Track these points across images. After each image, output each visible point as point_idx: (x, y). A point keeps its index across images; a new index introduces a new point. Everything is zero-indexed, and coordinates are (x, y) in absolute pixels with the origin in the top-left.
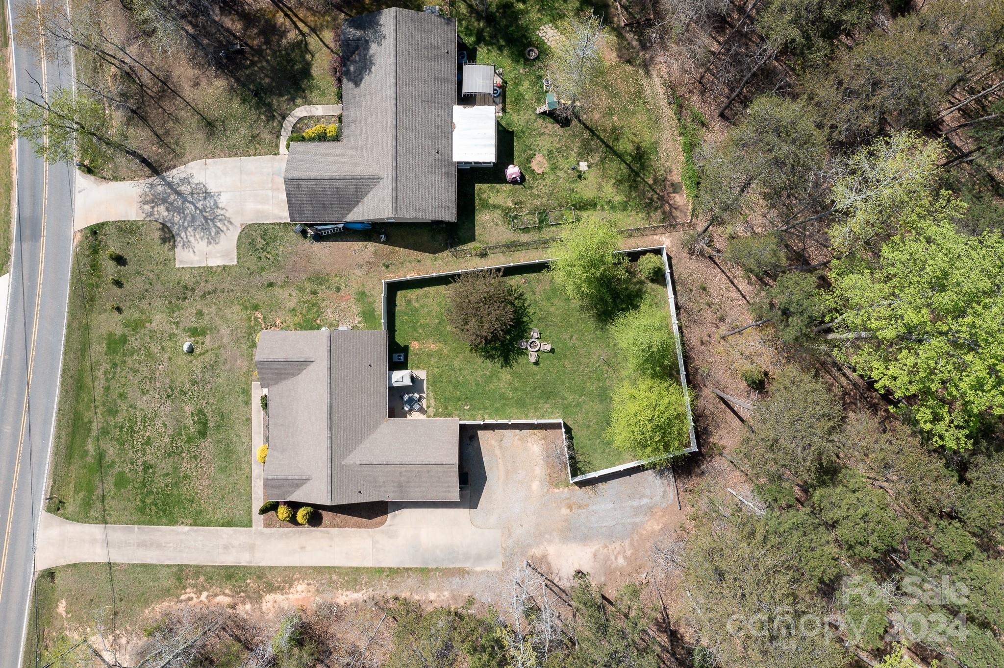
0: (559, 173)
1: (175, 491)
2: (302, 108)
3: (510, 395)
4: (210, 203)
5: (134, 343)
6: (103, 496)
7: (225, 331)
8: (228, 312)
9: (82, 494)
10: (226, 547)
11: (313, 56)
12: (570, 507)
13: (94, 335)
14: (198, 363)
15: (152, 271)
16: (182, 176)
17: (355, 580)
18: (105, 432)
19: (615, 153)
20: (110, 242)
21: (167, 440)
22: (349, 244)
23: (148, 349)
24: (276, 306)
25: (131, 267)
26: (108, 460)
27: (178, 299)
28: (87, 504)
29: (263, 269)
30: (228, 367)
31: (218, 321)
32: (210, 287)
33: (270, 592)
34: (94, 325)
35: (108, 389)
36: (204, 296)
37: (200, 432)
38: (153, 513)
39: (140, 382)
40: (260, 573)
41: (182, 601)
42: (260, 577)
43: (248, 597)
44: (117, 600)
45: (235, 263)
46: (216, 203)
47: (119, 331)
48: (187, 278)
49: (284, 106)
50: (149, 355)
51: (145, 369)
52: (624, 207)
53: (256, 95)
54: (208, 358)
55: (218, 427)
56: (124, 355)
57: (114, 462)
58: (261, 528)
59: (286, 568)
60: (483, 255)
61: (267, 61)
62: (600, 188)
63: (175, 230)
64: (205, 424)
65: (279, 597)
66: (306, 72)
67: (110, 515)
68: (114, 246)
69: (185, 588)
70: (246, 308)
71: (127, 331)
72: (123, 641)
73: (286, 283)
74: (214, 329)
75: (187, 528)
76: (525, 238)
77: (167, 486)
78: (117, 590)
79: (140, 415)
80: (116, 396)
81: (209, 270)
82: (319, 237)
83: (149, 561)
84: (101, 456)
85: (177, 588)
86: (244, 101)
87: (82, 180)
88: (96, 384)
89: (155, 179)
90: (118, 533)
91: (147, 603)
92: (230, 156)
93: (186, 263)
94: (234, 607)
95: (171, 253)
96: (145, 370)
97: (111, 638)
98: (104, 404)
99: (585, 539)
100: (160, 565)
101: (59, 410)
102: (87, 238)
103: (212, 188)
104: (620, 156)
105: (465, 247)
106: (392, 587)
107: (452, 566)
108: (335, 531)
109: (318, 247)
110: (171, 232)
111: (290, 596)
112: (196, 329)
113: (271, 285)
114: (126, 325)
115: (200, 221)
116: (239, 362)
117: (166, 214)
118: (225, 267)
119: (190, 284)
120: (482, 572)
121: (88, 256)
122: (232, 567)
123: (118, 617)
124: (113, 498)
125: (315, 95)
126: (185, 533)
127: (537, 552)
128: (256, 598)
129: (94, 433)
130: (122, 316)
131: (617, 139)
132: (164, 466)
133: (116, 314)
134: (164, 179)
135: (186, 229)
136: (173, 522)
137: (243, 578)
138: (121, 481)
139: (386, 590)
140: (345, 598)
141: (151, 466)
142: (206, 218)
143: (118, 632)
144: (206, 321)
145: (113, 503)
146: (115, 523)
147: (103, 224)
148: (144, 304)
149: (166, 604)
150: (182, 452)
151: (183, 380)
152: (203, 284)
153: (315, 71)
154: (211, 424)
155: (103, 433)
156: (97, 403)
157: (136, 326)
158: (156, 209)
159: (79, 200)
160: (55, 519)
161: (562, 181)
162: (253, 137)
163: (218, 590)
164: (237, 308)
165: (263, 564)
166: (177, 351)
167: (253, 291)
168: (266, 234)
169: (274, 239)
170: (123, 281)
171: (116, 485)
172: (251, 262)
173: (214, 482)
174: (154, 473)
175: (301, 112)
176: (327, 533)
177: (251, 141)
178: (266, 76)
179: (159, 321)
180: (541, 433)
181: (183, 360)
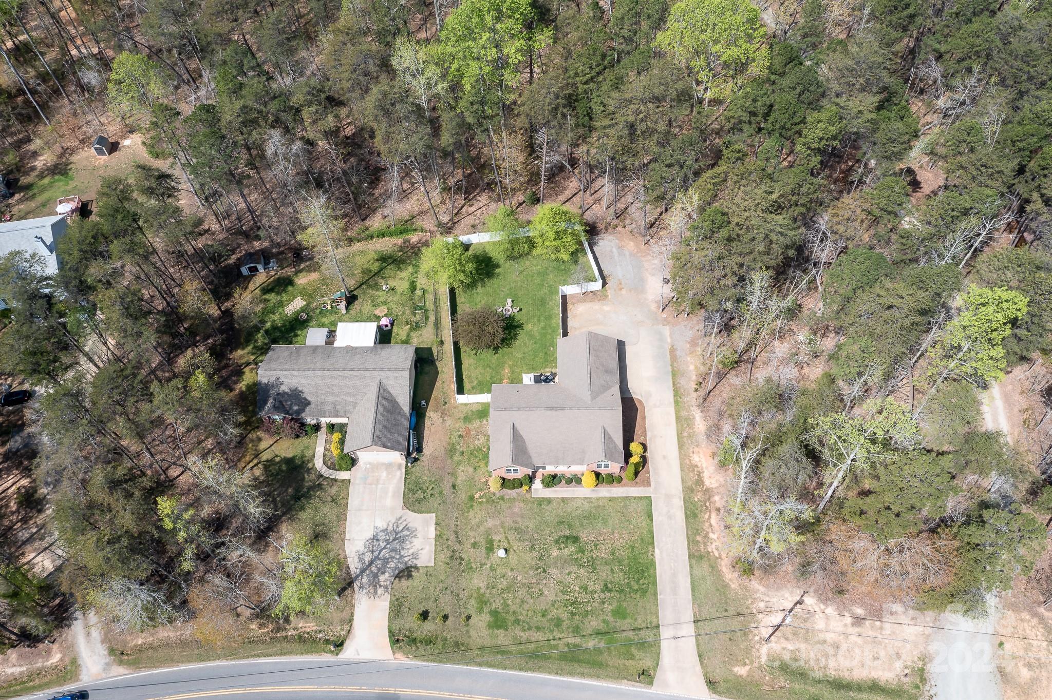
0: (389, 300)
1: (626, 562)
2: (316, 462)
3: (543, 324)
4: (382, 536)
5: (497, 604)
6: (634, 630)
7: (490, 523)
8: (474, 522)
9: (633, 650)
10: (670, 518)
11: (277, 456)
12: (621, 289)
13: (488, 642)
14: (516, 545)
15: (435, 587)
16: (357, 560)
17: (686, 419)
18: (576, 630)
19: (380, 271)
20: (407, 626)
21: (582, 571)
22: (426, 428)
23: (503, 591)
24: (471, 482)
25: (430, 606)
26: (602, 627)
27: (461, 564)
28: (642, 645)
29: (441, 493)
30: (519, 519)
31: (482, 529)
32: (453, 537)
33: (703, 482)
34: (480, 642)
35: (538, 628)
36: (460, 542)
37: (574, 542)
38: (646, 582)
39: (532, 597)
40: (688, 491)
41: (720, 554)
42: (692, 491)
43: (709, 499)
44: (726, 614)
45: (434, 515)
46: (383, 531)
47: (486, 618)
48: (444, 556)
49: (313, 476)
50: (508, 589)
51: (520, 593)
52: (416, 266)
53: (299, 499)
54: (511, 537)
55: (570, 526)
56: (508, 612)
57: (604, 621)
58: (651, 489)
59: (682, 470)
60: (442, 343)
61: (274, 490)
62: (402, 279)
63: (401, 566)
64: (567, 538)
65: (706, 475)
66: (289, 461)
67: (651, 623)
68: (411, 622)
69: (708, 553)
70: (472, 506)
71: (486, 610)
72: (762, 605)
73: (454, 474)
74: (488, 532)
75: (656, 550)
76: (432, 319)
77: (622, 570)
78: (718, 615)
79: (562, 597)
80: (544, 619)
81: (438, 537)
82: (419, 449)
83: (689, 585)
84: (598, 633)
85: (709, 560)
86: (302, 508)
87: (349, 653)
88: (533, 639)
89: (356, 585)
90: (666, 615)
91: (726, 586)
92: (345, 520)
93: (430, 557)
94: (718, 510)
95: (421, 570)
96: (522, 593)
97: (760, 616)
98: (552, 631)
99: (642, 280)
100: (691, 575)
101: (557, 673)
102: (400, 648)
103: (369, 534)
104: (381, 269)
105: (435, 354)
106: (689, 394)
107: (669, 356)
108: (649, 434)
109: (428, 449)
110: (403, 571)
111: (704, 466)
112: (487, 548)
113: (454, 487)
114: (480, 610)
115: (396, 545)
116: (516, 510)
117: (387, 574)
118: (437, 524)
119: (449, 554)
120: (671, 338)
121: (417, 647)
122: (686, 513)
123: (741, 612)
124: (636, 620)
125: (308, 453)
126: (661, 553)
127: (653, 307)
128: (708, 493)
129: (578, 640)
130: (473, 616)
131: (370, 271)
132: (604, 573)
133: (471, 621)
134: (357, 577)
135: (402, 557)
136: (653, 564)
137: (694, 504)
138: (620, 613)
139: (692, 398)
140: (701, 426)
141: (606, 585)
142: (394, 540)
143: (755, 611)
144: (482, 540)
145: (639, 621)
146: (658, 617)
147: (390, 631)
148: (464, 595)
149: (724, 569)
150: (592, 557)
151: (530, 558)
152: (450, 543)
153: (289, 455)
154: (567, 532)
155: (578, 632)
156: (551, 638)
157: (483, 602)
158: (382, 584)
159: (366, 655)
160: (659, 677)
161: (394, 299)
162: (332, 501)
163: (707, 524)
164: (471, 514)
165: (680, 488)
166: (505, 563)
167: (458, 501)
168: (413, 490)
169: (417, 483)
170: (442, 614)
171: (625, 618)
172: (435, 502)
173: (616, 529)
174: (611, 582)
175: (319, 464)
176: (651, 439)
177: (336, 503)
178: (286, 490)
179: (478, 582)
180: (569, 306)
181: (513, 559)
